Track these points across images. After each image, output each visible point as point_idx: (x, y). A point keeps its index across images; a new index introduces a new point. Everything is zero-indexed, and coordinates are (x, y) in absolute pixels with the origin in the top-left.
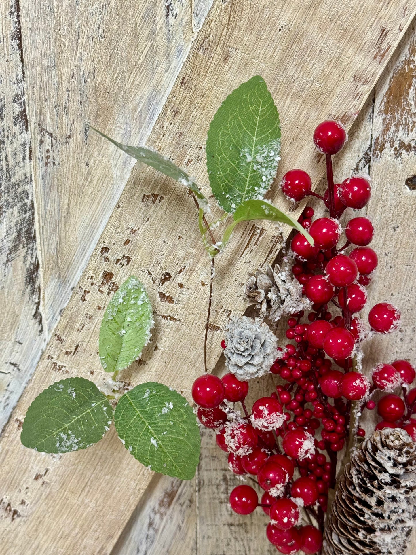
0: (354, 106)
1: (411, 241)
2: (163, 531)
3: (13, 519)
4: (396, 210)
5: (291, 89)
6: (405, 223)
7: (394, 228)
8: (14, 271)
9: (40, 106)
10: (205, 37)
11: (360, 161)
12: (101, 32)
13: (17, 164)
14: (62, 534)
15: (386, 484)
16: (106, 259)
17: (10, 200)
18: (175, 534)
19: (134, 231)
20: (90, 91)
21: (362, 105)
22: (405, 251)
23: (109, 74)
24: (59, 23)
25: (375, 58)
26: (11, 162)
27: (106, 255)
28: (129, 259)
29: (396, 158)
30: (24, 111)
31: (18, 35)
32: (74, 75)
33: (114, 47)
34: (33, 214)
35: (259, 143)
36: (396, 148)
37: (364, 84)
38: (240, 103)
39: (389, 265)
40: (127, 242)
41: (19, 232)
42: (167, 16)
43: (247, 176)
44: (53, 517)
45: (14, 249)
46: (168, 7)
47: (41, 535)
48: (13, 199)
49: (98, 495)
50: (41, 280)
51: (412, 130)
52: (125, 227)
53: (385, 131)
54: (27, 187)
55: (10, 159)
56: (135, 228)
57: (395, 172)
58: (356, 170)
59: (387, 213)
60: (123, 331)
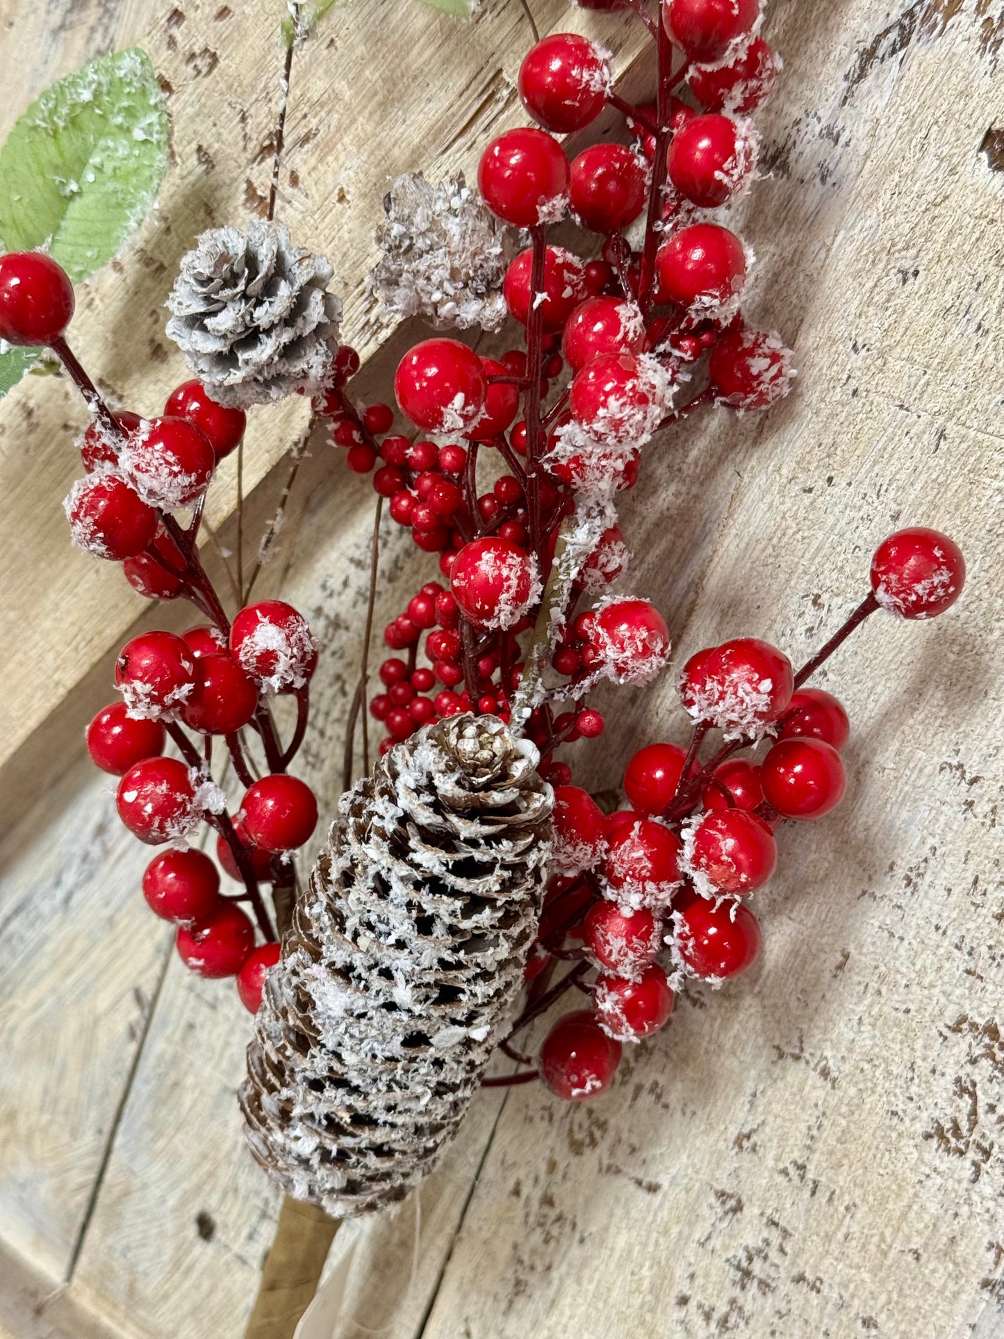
1: (936, 332)
4: (929, 216)
6: (937, 268)
7: (904, 273)
11: (887, 31)
16: (172, 43)
22: (910, 359)
27: (175, 31)
28: (215, 59)
29: (981, 51)
36: (990, 21)
39: (853, 384)
40: (224, 13)
57: (964, 94)
58: (868, 56)
59: (900, 217)
60: (74, 187)
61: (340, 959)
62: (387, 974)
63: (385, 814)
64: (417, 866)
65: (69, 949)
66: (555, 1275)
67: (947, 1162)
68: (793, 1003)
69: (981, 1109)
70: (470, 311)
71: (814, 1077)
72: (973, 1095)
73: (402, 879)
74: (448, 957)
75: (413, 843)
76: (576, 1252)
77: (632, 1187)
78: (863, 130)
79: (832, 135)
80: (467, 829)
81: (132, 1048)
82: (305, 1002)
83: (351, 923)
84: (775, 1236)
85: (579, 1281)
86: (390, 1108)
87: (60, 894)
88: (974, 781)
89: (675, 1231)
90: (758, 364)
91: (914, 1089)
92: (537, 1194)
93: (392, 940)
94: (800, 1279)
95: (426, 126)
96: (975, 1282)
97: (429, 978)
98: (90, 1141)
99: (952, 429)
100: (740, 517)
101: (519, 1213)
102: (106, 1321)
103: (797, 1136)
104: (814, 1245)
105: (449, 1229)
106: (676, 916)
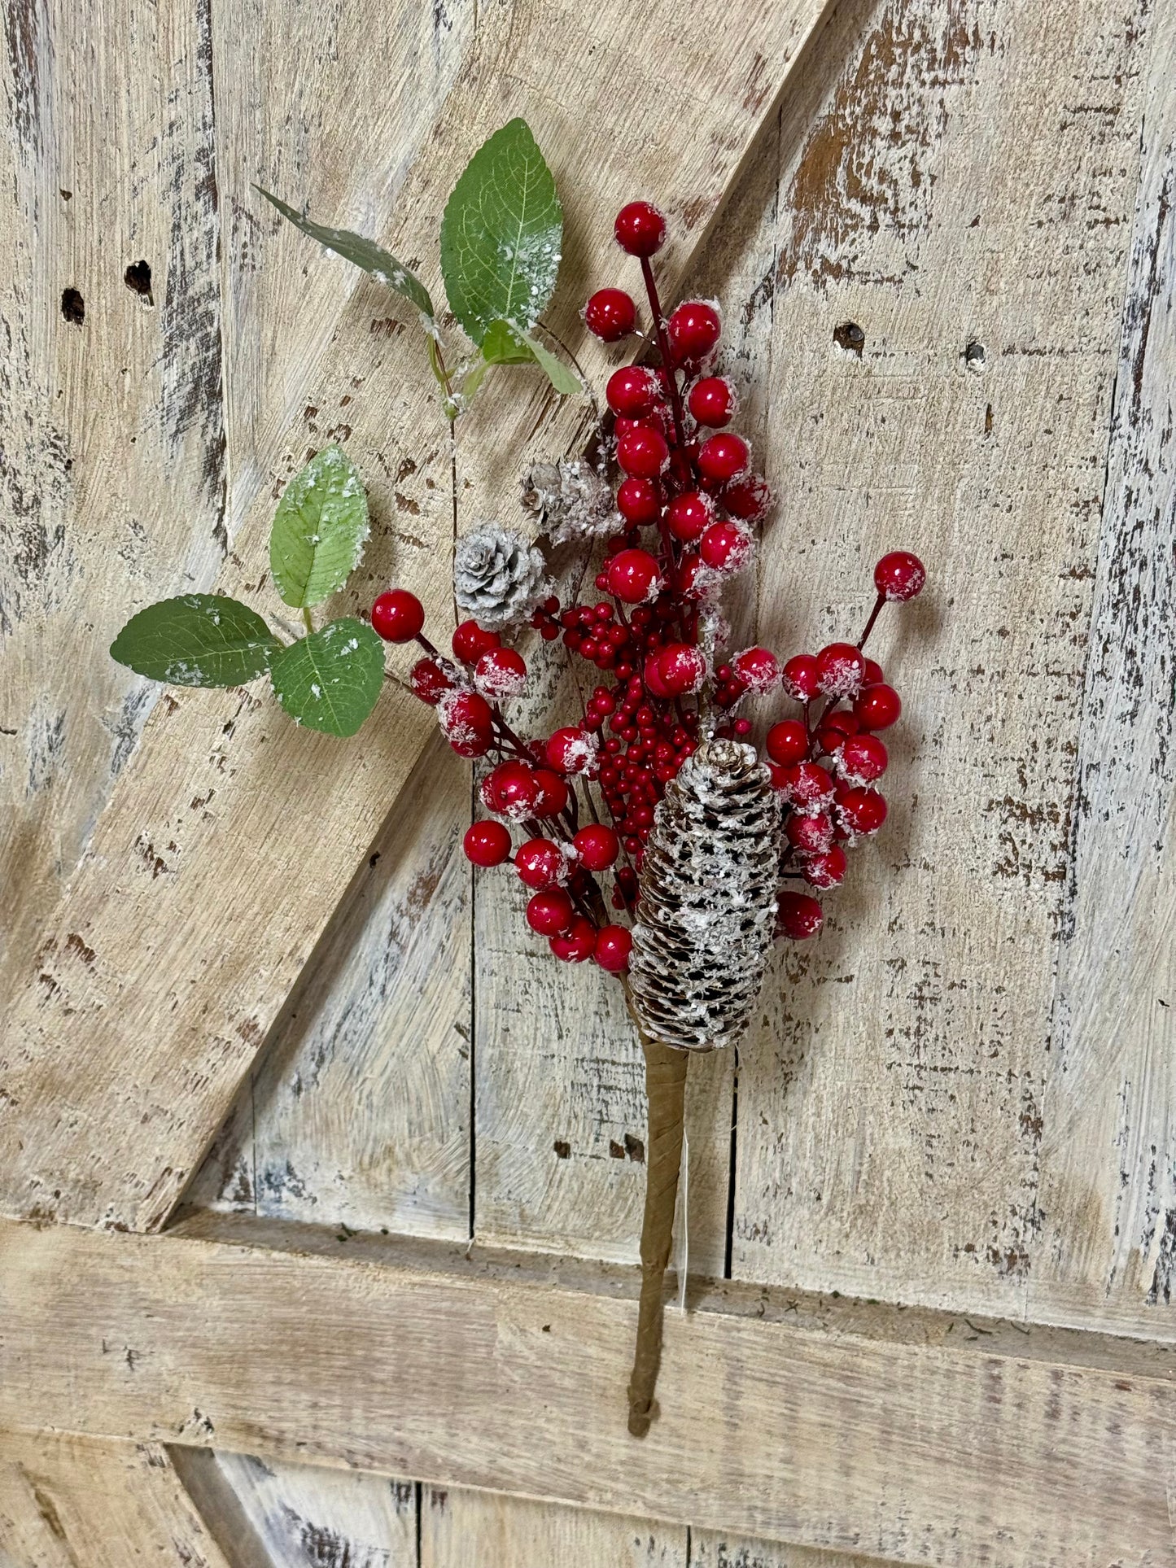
0: (713, 186)
1: (845, 444)
2: (413, 950)
3: (155, 875)
4: (818, 384)
5: (609, 153)
6: (833, 410)
7: (815, 417)
8: (187, 449)
9: (235, 169)
10: (473, 60)
11: (757, 292)
12: (332, 50)
13: (198, 265)
14: (232, 914)
15: (696, 821)
16: (313, 428)
17: (186, 326)
18: (435, 958)
19: (356, 383)
20: (314, 148)
21: (725, 185)
22: (835, 462)
23: (344, 118)
24: (269, 34)
25: (745, 105)
26: (190, 263)
27: (312, 420)
28: (348, 431)
29: (817, 289)
30: (212, 176)
31: (207, 52)
32: (289, 118)
33: (353, 74)
34: (219, 352)
35: (529, 231)
36: (815, 271)
37: (728, 148)
38: (496, 164)
39: (808, 485)
40: (346, 401)
41: (197, 382)
42: (437, 25)
43: (508, 285)
44: (218, 878)
45: (187, 412)
46: (437, 12)
47: (198, 910)
48: (190, 325)
49: (291, 849)
50: (226, 471)
51: (843, 240)
52: (342, 374)
53: (797, 239)
54: (212, 305)
55: (187, 256)
56: (360, 377)
57: (815, 314)
58: (750, 307)
59: (802, 389)
60: (316, 538)
61: (695, 898)
62: (725, 894)
63: (695, 810)
64: (726, 829)
65: (395, 1022)
66: (807, 1058)
67: (1009, 882)
68: (895, 837)
69: (1018, 846)
70: (603, 527)
71: (921, 871)
72: (1011, 840)
73: (719, 840)
74: (754, 871)
75: (720, 818)
76: (816, 1038)
77: (837, 984)
78: (762, 347)
79: (745, 355)
80: (742, 799)
81: (468, 1063)
82: (677, 932)
83: (696, 877)
84: (930, 969)
85: (824, 1055)
86: (741, 970)
87: (376, 991)
88: (952, 673)
89: (871, 996)
90: (758, 495)
91: (978, 852)
92: (780, 1016)
93: (722, 874)
94: (953, 985)
95: (513, 428)
96: (1048, 938)
97: (748, 887)
98: (456, 1138)
99: (872, 492)
100: (767, 581)
101: (773, 1034)
102: (510, 1247)
103: (922, 906)
104: (954, 964)
105: (730, 1067)
106: (839, 807)
